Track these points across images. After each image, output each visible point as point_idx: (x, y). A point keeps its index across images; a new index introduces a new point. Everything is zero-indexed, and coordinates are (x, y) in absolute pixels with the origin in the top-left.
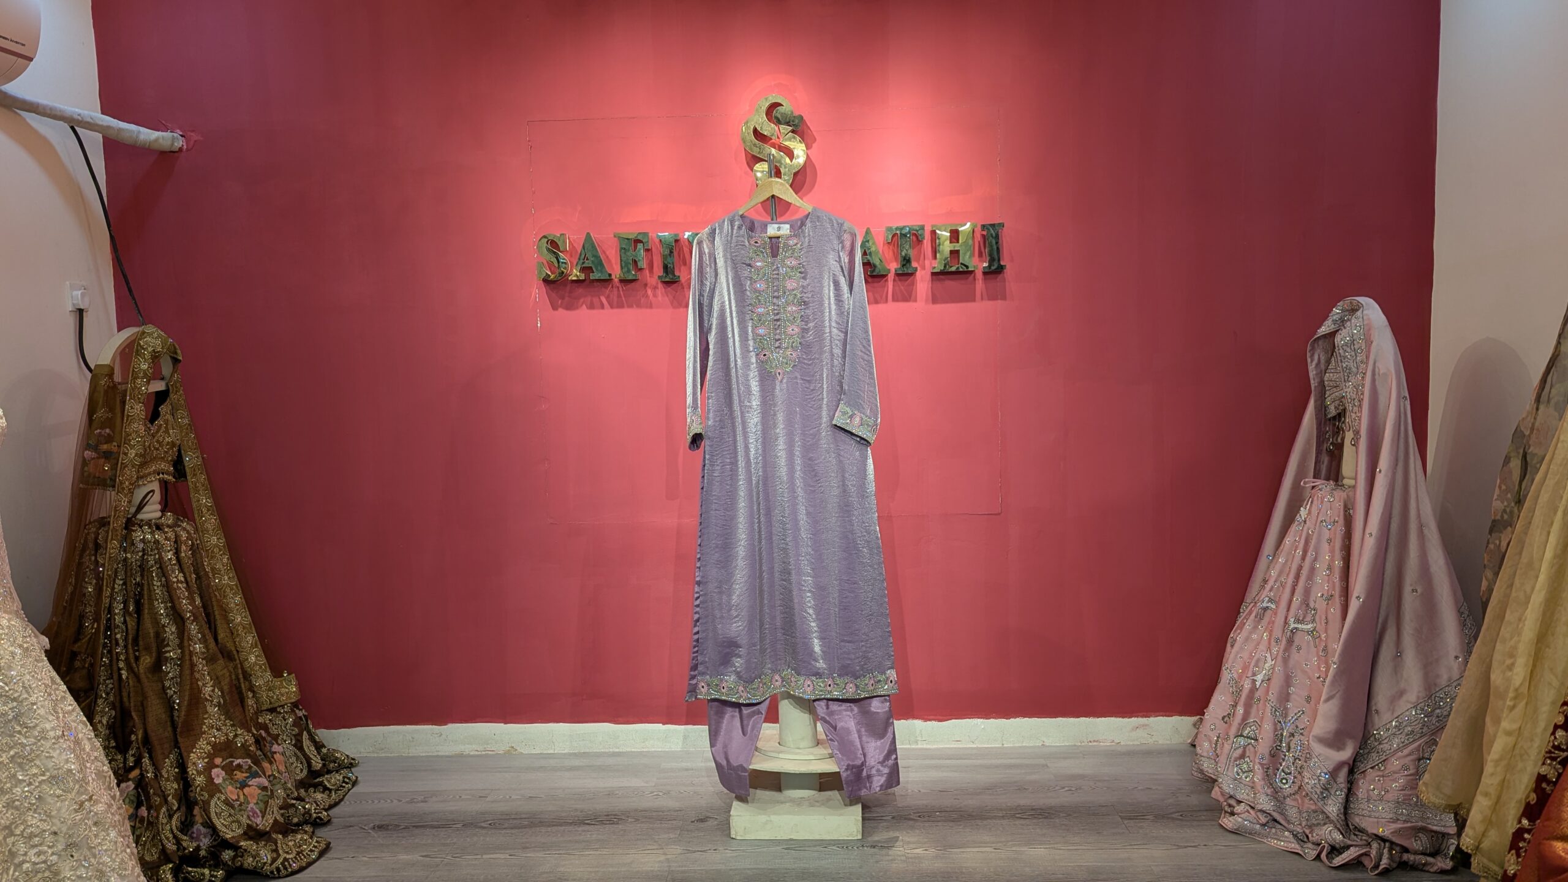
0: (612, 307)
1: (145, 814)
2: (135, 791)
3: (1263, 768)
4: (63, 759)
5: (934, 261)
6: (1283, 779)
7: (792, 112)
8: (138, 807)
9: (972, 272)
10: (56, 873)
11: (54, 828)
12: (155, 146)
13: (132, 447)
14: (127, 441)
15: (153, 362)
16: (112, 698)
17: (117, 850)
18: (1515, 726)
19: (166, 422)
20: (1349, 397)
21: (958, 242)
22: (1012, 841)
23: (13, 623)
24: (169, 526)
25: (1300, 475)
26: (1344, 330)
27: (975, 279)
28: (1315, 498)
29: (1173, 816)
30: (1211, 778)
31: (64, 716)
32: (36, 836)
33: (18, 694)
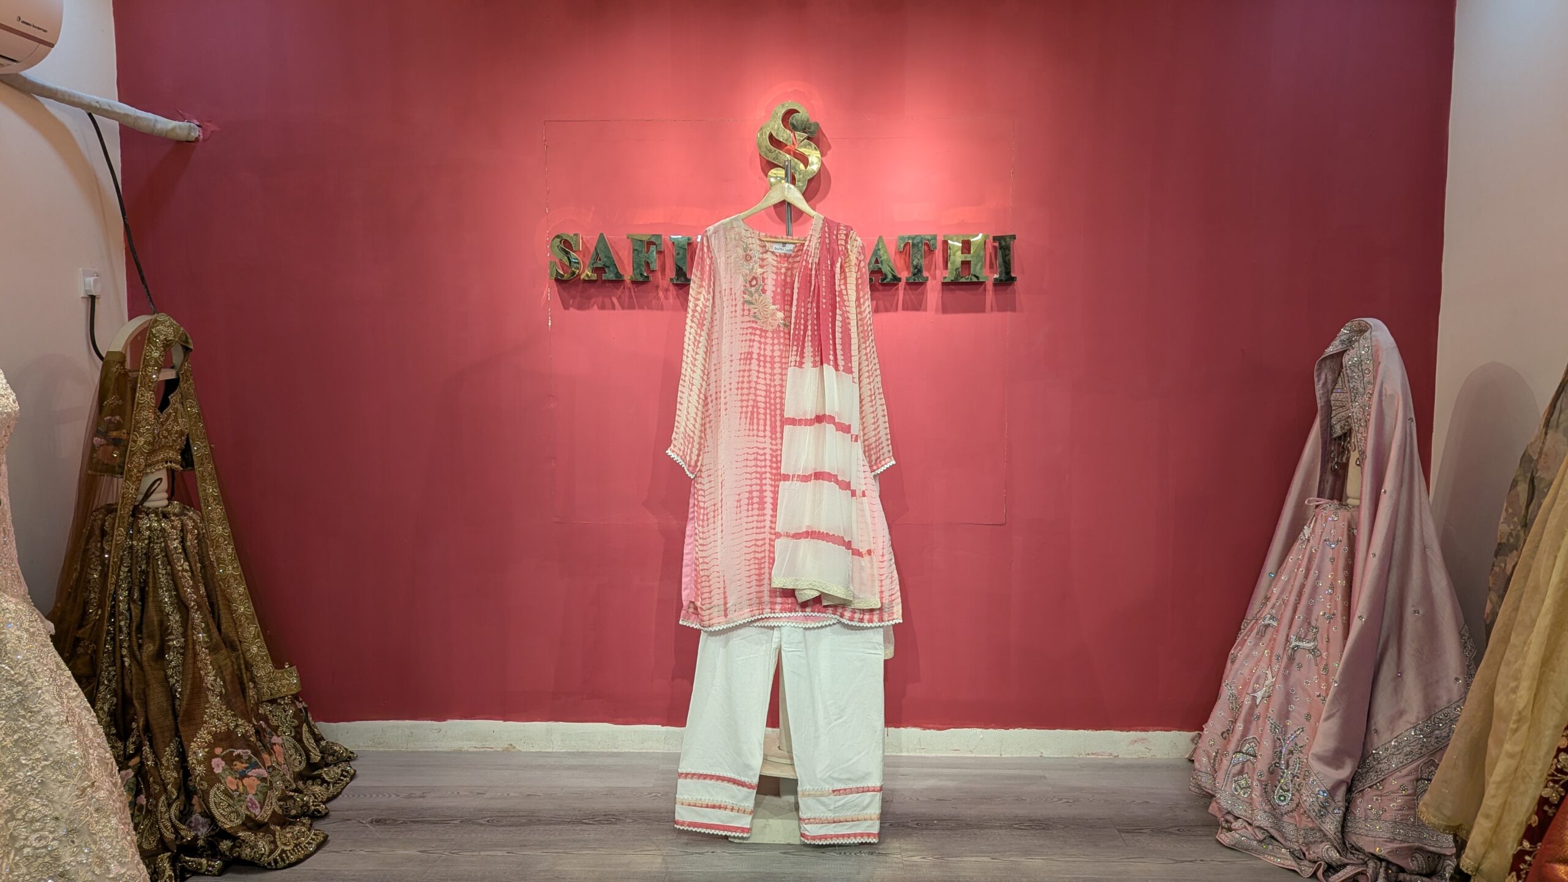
0: (623, 308)
1: (144, 803)
2: (134, 779)
3: (1261, 785)
4: (66, 743)
5: (945, 271)
6: (1281, 796)
7: (808, 120)
8: (138, 793)
9: (983, 283)
10: (57, 859)
11: (56, 813)
12: (171, 136)
13: (141, 435)
14: (136, 429)
15: (164, 351)
16: (114, 685)
17: (117, 837)
18: (1518, 749)
19: (176, 411)
20: (1355, 417)
21: (969, 252)
22: (1009, 851)
23: (20, 607)
24: (175, 515)
25: (1304, 494)
26: (1352, 351)
27: (985, 290)
28: (1319, 517)
29: (1170, 830)
30: (1208, 793)
31: (68, 702)
32: (37, 821)
33: (24, 678)
